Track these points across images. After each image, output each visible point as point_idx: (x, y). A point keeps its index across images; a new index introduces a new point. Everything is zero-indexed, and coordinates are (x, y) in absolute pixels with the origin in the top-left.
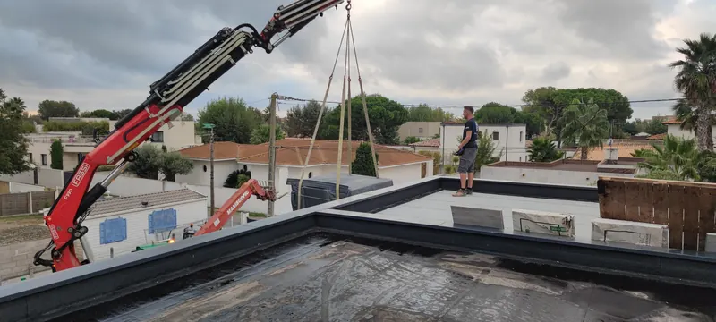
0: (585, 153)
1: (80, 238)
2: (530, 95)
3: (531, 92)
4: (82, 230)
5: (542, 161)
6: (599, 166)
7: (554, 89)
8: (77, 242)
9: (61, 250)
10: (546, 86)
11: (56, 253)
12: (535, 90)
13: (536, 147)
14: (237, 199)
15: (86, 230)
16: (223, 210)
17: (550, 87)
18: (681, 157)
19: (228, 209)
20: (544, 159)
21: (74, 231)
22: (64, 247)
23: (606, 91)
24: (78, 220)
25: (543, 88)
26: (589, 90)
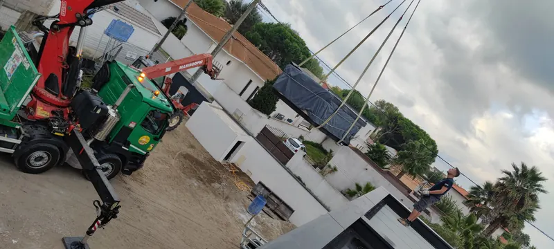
0: (401, 174)
1: (82, 26)
2: (382, 104)
3: (384, 102)
4: (88, 22)
5: (373, 160)
6: (411, 194)
7: (397, 110)
8: (77, 28)
9: (62, 26)
10: (395, 105)
11: (55, 27)
13: (375, 149)
14: (192, 62)
15: (91, 23)
16: (178, 64)
17: (396, 108)
18: (471, 233)
19: (181, 65)
20: (374, 160)
22: (66, 25)
23: (430, 139)
24: (89, 11)
25: (391, 105)
26: (422, 130)
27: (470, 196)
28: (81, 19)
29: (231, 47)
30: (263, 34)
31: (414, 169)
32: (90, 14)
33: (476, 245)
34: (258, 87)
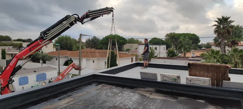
0: (185, 54)
1: (11, 83)
2: (167, 35)
3: (168, 34)
4: (12, 81)
6: (190, 59)
7: (175, 33)
8: (10, 85)
11: (2, 89)
12: (169, 34)
13: (169, 52)
14: (67, 70)
15: (14, 81)
16: (63, 74)
17: (174, 33)
18: (215, 56)
20: (171, 56)
21: (9, 81)
23: (192, 34)
24: (11, 77)
25: (172, 33)
26: (186, 34)
27: (215, 43)
28: (9, 82)
29: (90, 56)
30: (103, 44)
31: (188, 49)
32: (12, 78)
33: (222, 59)
34: (105, 62)
